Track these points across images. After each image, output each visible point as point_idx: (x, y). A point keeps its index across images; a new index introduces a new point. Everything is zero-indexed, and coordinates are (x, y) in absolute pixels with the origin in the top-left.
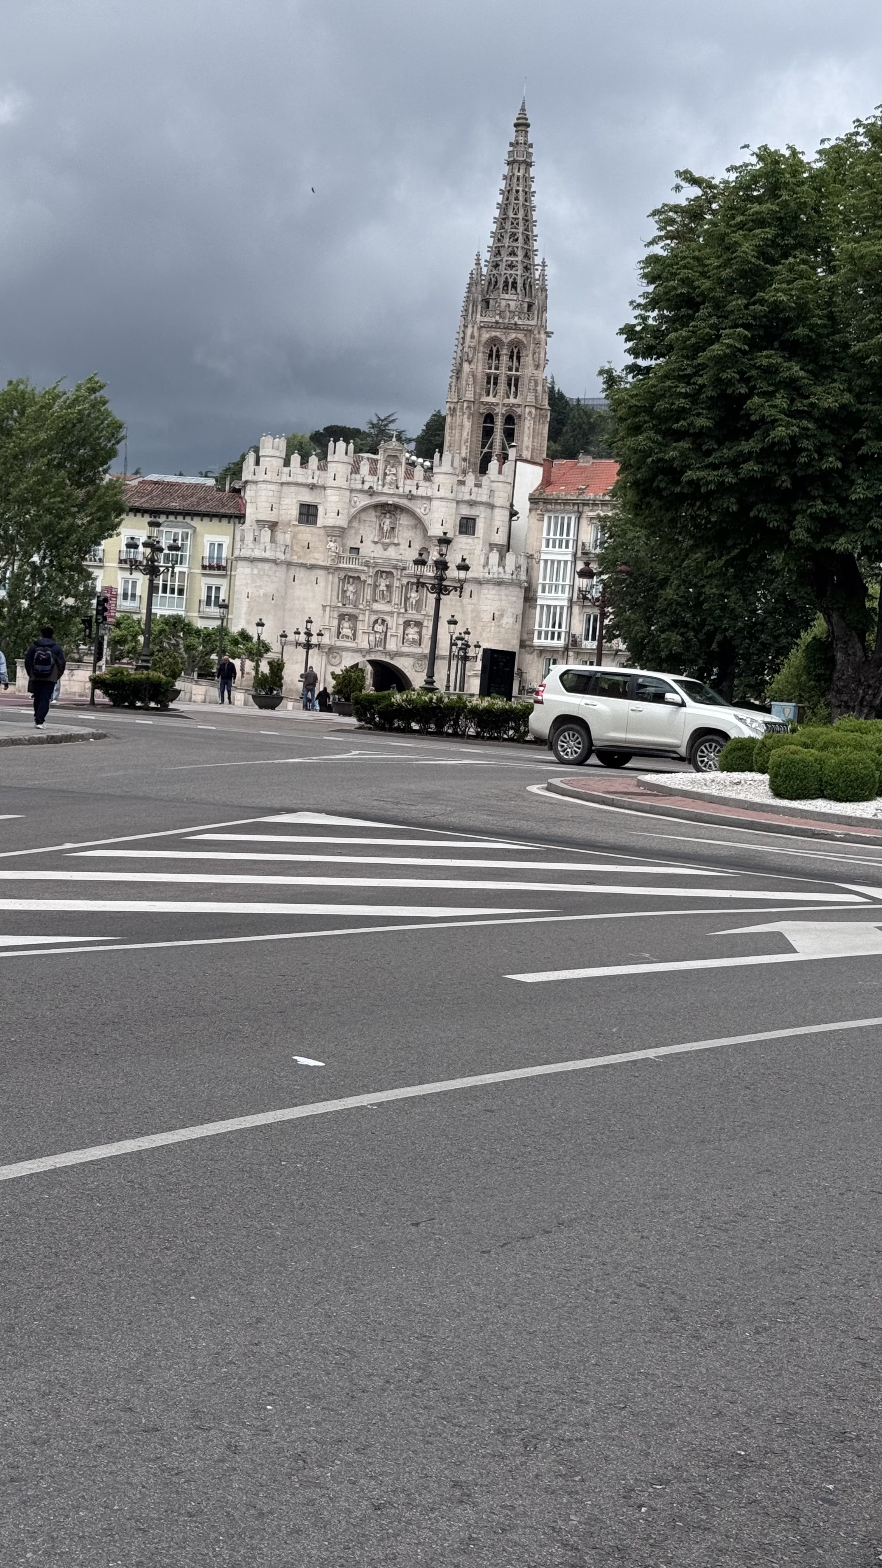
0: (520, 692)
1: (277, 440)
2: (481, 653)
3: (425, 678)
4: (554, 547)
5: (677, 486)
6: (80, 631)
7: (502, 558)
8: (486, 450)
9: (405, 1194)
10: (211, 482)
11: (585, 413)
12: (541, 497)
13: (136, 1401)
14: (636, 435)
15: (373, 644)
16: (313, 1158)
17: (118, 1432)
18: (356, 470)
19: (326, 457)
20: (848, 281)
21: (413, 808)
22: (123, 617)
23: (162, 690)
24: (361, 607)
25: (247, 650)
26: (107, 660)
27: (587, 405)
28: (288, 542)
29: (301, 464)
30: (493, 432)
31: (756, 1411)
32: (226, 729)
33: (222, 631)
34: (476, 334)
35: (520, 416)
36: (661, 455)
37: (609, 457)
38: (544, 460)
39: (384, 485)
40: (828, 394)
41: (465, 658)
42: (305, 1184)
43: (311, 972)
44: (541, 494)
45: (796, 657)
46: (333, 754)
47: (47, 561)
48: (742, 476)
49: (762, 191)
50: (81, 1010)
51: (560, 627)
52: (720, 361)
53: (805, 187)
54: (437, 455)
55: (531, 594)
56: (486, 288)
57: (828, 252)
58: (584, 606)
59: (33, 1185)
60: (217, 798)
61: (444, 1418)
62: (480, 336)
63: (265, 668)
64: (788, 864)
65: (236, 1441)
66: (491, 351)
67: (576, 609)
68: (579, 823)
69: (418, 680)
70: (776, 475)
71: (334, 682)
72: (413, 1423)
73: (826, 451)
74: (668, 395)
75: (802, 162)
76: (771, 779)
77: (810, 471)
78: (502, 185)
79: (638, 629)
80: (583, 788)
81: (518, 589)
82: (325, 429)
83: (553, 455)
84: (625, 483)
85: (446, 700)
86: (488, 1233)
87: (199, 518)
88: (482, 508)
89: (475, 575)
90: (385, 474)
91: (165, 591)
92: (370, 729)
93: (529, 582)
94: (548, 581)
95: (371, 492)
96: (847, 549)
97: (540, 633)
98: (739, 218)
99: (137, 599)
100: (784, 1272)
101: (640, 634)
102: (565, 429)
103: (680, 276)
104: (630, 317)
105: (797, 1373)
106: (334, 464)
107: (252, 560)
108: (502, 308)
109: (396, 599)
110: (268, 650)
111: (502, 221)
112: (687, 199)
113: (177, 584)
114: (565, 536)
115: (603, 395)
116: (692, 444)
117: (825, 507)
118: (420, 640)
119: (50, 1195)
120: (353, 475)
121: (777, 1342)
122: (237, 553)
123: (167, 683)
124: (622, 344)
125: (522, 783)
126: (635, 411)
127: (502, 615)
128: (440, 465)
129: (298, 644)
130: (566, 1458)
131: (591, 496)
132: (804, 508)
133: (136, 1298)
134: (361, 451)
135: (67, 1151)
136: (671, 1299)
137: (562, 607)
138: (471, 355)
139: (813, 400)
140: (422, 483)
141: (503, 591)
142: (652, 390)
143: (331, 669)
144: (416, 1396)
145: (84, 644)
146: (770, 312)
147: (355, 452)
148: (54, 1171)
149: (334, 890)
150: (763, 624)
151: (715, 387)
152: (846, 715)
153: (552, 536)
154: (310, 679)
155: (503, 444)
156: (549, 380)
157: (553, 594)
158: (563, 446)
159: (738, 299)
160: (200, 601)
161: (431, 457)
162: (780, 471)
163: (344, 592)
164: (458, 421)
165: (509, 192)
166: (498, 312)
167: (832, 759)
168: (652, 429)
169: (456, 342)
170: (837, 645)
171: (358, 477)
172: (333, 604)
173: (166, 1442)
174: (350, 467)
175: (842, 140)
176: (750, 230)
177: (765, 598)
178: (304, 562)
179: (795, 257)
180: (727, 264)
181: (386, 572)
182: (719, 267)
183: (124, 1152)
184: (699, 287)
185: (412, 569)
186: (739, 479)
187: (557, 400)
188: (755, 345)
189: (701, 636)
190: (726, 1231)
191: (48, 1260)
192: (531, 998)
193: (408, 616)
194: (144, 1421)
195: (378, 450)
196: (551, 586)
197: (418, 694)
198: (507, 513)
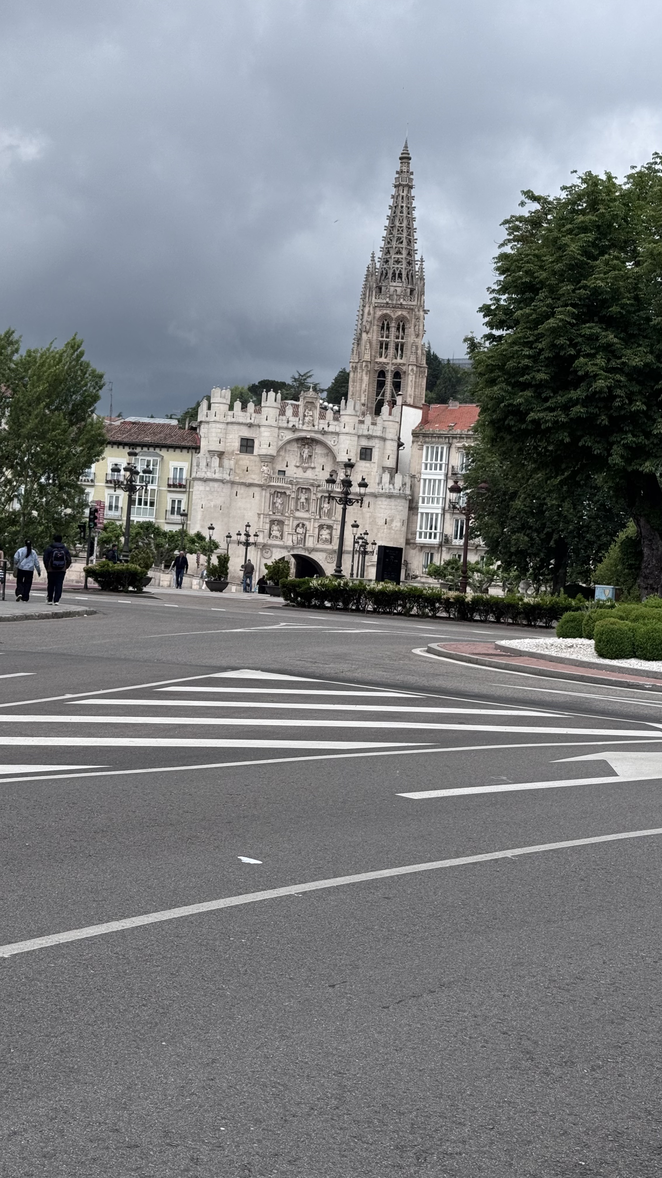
0: (406, 578)
1: (224, 391)
2: (377, 549)
3: (335, 568)
4: (431, 469)
5: (523, 424)
6: (77, 534)
7: (392, 477)
8: (379, 398)
9: (324, 963)
10: (174, 422)
11: (454, 370)
12: (421, 432)
13: (121, 1124)
14: (492, 387)
15: (295, 542)
16: (254, 935)
17: (107, 1148)
18: (282, 412)
19: (260, 403)
20: (649, 272)
21: (327, 666)
22: (109, 523)
23: (138, 578)
24: (287, 514)
25: (201, 547)
26: (97, 555)
27: (453, 364)
28: (233, 467)
29: (242, 409)
30: (384, 384)
31: (593, 1131)
32: (186, 607)
33: (183, 533)
34: (372, 312)
35: (405, 372)
36: (511, 401)
37: (472, 402)
38: (423, 405)
39: (303, 424)
40: (635, 355)
41: (365, 553)
42: (248, 955)
43: (251, 792)
44: (421, 430)
45: (614, 552)
46: (266, 625)
47: (51, 481)
48: (572, 416)
49: (585, 205)
50: (78, 822)
51: (436, 529)
52: (554, 331)
53: (617, 203)
54: (343, 402)
55: (414, 505)
56: (379, 278)
57: (634, 251)
58: (453, 513)
59: (42, 956)
60: (180, 659)
61: (355, 1137)
62: (375, 313)
63: (215, 561)
64: (610, 708)
65: (198, 1155)
66: (383, 324)
67: (448, 516)
68: (452, 677)
69: (329, 569)
70: (597, 416)
71: (266, 571)
72: (331, 1141)
73: (635, 398)
74: (516, 356)
75: (614, 184)
76: (596, 643)
77: (623, 413)
78: (391, 202)
79: (495, 531)
80: (454, 651)
81: (404, 501)
82: (259, 383)
83: (429, 401)
84: (484, 422)
85: (351, 584)
86: (387, 993)
87: (166, 449)
88: (377, 441)
89: (373, 491)
90: (305, 416)
91: (140, 504)
92: (293, 606)
93: (412, 495)
94: (426, 495)
95: (294, 429)
96: (652, 471)
97: (421, 533)
98: (569, 226)
99: (120, 509)
100: (613, 1023)
101: (496, 535)
102: (438, 382)
103: (524, 269)
104: (487, 299)
105: (623, 1101)
106: (266, 409)
107: (205, 480)
108: (391, 293)
109: (313, 508)
110: (217, 547)
111: (391, 229)
112: (529, 212)
113: (149, 498)
114: (439, 461)
115: (468, 357)
116: (534, 393)
117: (634, 439)
118: (331, 539)
119: (55, 964)
120: (281, 417)
121: (608, 1077)
122: (194, 475)
123: (142, 573)
124: (482, 319)
125: (409, 646)
126: (491, 369)
127: (392, 521)
128: (346, 409)
129: (239, 543)
130: (448, 1168)
131: (458, 431)
132: (619, 439)
133: (121, 1044)
134: (286, 399)
135: (68, 930)
136: (526, 1043)
137: (437, 514)
138: (368, 327)
139: (624, 359)
140: (332, 422)
141: (393, 502)
142: (504, 353)
143: (264, 561)
144: (333, 1120)
145: (80, 543)
146: (591, 295)
147: (282, 400)
148: (59, 946)
149: (268, 729)
150: (588, 527)
151: (551, 350)
152: (652, 595)
153: (429, 461)
154: (248, 569)
155: (392, 393)
156: (427, 345)
157: (430, 504)
158: (437, 394)
159: (567, 285)
160: (166, 511)
161: (338, 403)
162: (600, 412)
163: (274, 503)
164: (359, 376)
165: (396, 207)
166: (388, 295)
167: (642, 628)
168: (503, 382)
169: (357, 318)
170: (644, 542)
171: (284, 418)
172: (266, 512)
173: (144, 1156)
174: (278, 410)
175: (645, 168)
176: (576, 235)
177: (589, 507)
178: (244, 481)
179: (610, 255)
180: (558, 260)
181: (305, 489)
182: (552, 262)
183: (111, 930)
184: (538, 277)
185: (325, 486)
186: (570, 419)
187: (432, 360)
188: (581, 319)
189: (543, 536)
190: (568, 991)
191: (54, 1015)
192: (417, 811)
193: (322, 522)
194: (127, 1139)
195: (299, 398)
196: (429, 498)
197: (330, 580)
198: (396, 444)
